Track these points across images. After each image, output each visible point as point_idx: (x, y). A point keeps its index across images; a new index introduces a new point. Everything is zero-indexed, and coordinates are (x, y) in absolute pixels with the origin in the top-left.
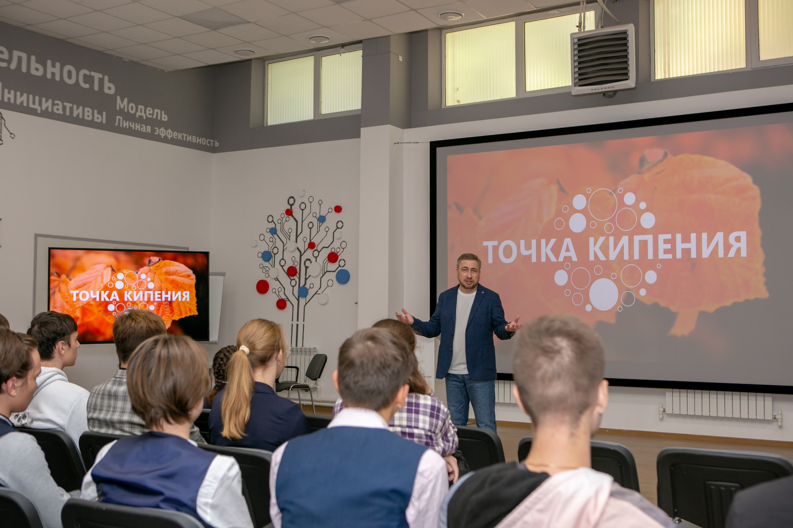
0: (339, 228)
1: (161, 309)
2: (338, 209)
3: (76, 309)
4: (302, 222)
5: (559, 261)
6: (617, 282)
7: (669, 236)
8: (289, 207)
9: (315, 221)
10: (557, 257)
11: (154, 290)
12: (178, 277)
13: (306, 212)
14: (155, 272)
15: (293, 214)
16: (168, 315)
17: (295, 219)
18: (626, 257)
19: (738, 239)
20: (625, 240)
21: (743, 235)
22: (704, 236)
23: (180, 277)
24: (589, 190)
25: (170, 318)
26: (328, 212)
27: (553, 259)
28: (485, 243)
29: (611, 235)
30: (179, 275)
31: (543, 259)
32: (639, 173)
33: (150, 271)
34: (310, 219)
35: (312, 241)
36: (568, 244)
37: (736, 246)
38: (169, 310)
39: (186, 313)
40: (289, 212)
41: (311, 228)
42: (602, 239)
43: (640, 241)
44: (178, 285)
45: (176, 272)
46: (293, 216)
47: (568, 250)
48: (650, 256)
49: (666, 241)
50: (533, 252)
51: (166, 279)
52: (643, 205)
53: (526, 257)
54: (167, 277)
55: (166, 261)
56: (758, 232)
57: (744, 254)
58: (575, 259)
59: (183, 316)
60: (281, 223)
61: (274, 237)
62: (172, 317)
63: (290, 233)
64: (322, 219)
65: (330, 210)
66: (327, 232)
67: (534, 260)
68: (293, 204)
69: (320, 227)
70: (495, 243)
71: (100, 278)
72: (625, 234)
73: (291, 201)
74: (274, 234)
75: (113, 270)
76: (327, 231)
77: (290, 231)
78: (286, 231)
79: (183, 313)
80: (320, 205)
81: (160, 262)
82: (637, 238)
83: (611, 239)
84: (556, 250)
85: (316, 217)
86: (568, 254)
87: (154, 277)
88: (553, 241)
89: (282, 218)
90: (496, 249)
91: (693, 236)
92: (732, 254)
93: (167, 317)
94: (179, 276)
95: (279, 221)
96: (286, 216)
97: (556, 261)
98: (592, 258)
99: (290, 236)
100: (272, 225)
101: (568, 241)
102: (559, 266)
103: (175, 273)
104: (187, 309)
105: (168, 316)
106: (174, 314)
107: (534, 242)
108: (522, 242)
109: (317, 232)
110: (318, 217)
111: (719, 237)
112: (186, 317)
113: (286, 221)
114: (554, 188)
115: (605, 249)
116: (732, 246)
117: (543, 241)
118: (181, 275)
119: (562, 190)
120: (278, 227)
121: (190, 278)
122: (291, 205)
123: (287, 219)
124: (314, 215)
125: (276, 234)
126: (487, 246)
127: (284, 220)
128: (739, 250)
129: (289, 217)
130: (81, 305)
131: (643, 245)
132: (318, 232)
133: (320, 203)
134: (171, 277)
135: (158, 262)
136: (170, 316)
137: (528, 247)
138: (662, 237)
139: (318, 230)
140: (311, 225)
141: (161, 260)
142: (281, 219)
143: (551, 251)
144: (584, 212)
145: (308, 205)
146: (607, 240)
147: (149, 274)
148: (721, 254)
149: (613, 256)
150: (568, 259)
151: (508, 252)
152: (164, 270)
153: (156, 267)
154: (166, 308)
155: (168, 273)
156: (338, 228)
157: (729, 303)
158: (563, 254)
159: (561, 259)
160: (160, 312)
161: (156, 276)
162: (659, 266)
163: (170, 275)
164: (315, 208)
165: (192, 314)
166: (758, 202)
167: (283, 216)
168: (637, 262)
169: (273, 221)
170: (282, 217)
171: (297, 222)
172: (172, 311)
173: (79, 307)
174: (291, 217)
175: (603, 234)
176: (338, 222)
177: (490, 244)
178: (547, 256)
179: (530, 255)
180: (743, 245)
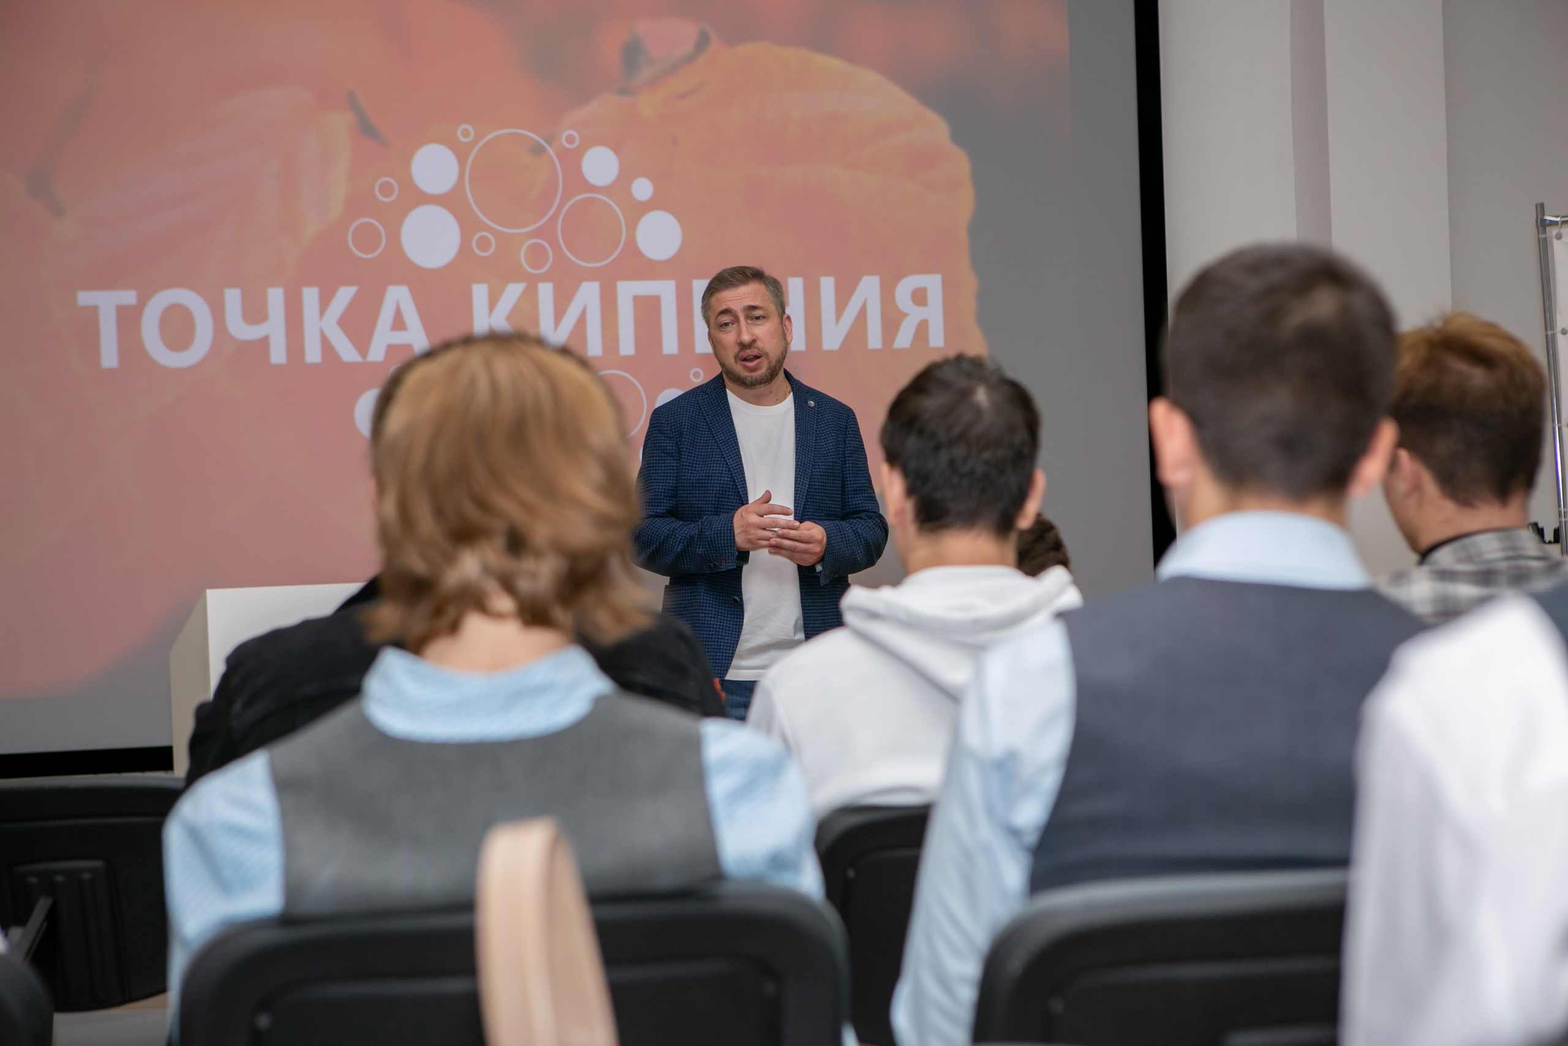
5: (368, 362)
10: (362, 346)
18: (595, 347)
19: (919, 297)
20: (588, 294)
21: (933, 283)
22: (827, 285)
27: (348, 353)
28: (85, 298)
29: (544, 278)
31: (313, 354)
32: (624, 92)
36: (398, 307)
37: (914, 315)
42: (515, 290)
43: (636, 299)
47: (399, 323)
48: (670, 345)
50: (274, 328)
53: (245, 346)
56: (970, 282)
57: (937, 340)
67: (278, 355)
70: (129, 297)
72: (591, 275)
82: (627, 291)
83: (545, 293)
84: (358, 326)
86: (399, 338)
88: (345, 295)
90: (129, 319)
91: (796, 286)
92: (904, 340)
97: (360, 359)
101: (398, 296)
102: (369, 377)
107: (276, 297)
108: (233, 298)
111: (869, 288)
114: (341, 123)
116: (904, 315)
117: (310, 296)
119: (367, 130)
126: (94, 312)
128: (922, 330)
131: (648, 309)
137: (255, 313)
143: (339, 329)
146: (530, 295)
148: (875, 340)
150: (400, 354)
151: (178, 329)
158: (383, 337)
162: (697, 376)
166: (967, 194)
168: (628, 363)
175: (515, 275)
177: (106, 302)
178: (326, 345)
179: (264, 342)
180: (934, 312)
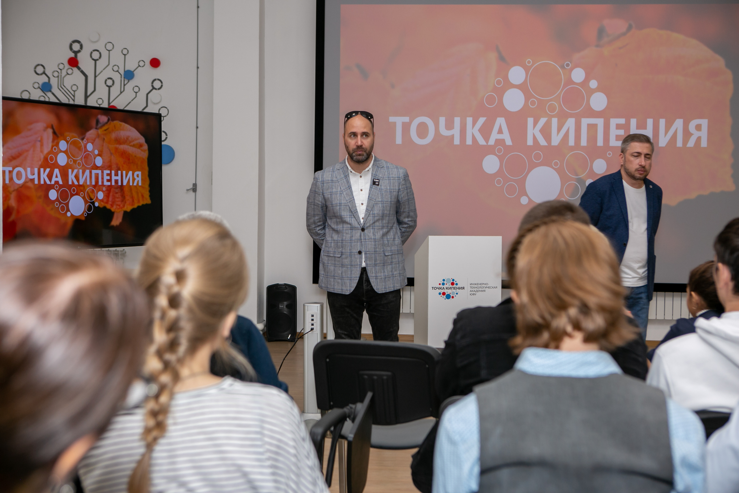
0: (156, 89)
1: (111, 194)
2: (155, 63)
3: (11, 194)
4: (95, 77)
5: (489, 144)
6: (560, 171)
7: (622, 121)
8: (72, 55)
9: (117, 78)
10: (487, 139)
11: (102, 168)
12: (129, 147)
13: (101, 64)
14: (104, 139)
15: (80, 65)
16: (119, 203)
17: (83, 72)
18: (572, 142)
19: (698, 127)
20: (571, 123)
21: (704, 123)
22: (662, 122)
23: (132, 148)
24: (528, 61)
25: (122, 208)
26: (138, 65)
27: (481, 141)
28: (392, 119)
29: (554, 116)
30: (130, 144)
31: (469, 141)
32: (597, 46)
33: (98, 136)
34: (109, 73)
35: (112, 104)
36: (500, 124)
37: (696, 134)
38: (120, 197)
39: (139, 202)
40: (73, 62)
41: (109, 87)
42: (543, 121)
43: (588, 125)
44: (129, 159)
45: (127, 139)
46: (79, 68)
47: (500, 131)
48: (600, 142)
49: (618, 127)
50: (456, 132)
51: (116, 149)
52: (593, 84)
53: (445, 138)
54: (118, 146)
55: (115, 122)
57: (704, 143)
58: (509, 142)
59: (136, 206)
60: (58, 77)
61: (46, 95)
62: (124, 206)
63: (74, 91)
64: (129, 75)
65: (142, 64)
66: (136, 93)
67: (457, 141)
68: (79, 51)
69: (124, 85)
70: (406, 119)
71: (38, 144)
72: (571, 116)
73: (76, 47)
74: (48, 91)
75: (54, 133)
76: (136, 91)
77: (74, 88)
78: (67, 89)
79: (136, 201)
80: (125, 55)
81: (109, 123)
82: (585, 122)
83: (555, 121)
84: (486, 131)
85: (118, 71)
86: (500, 137)
87: (103, 146)
88: (482, 120)
89: (61, 70)
90: (406, 127)
91: (650, 122)
92: (691, 143)
93: (118, 207)
94: (131, 146)
95: (56, 74)
96: (69, 66)
97: (486, 144)
98: (530, 142)
99: (74, 96)
100: (44, 79)
101: (501, 121)
102: (489, 150)
103: (126, 141)
104: (140, 195)
105: (119, 205)
106: (126, 202)
107: (457, 121)
108: (442, 120)
109: (119, 93)
110: (122, 72)
111: (679, 124)
112: (138, 207)
113: (68, 74)
114: (493, 56)
115: (546, 132)
116: (692, 134)
117: (469, 120)
118: (132, 144)
119: (501, 58)
120: (54, 82)
121: (142, 148)
122: (76, 53)
123: (70, 71)
124: (116, 68)
125: (51, 91)
126: (395, 124)
127: (64, 73)
128: (699, 139)
129: (72, 69)
130: (16, 187)
131: (592, 128)
132: (121, 93)
133: (125, 52)
134: (122, 147)
135: (107, 123)
136: (121, 206)
137: (449, 126)
138: (614, 122)
139: (122, 90)
140: (109, 82)
141: (110, 121)
142: (59, 71)
143: (479, 132)
144: (522, 87)
145: (105, 54)
146: (549, 121)
147: (97, 140)
148: (679, 143)
149: (556, 140)
150: (500, 142)
151: (422, 130)
152: (113, 136)
153: (105, 130)
154: (117, 193)
155: (118, 141)
156: (154, 88)
157: (693, 195)
158: (494, 136)
159: (492, 142)
160: (110, 199)
161: (104, 144)
162: (609, 154)
163: (120, 144)
164: (117, 58)
165: (145, 202)
166: (731, 87)
167: (61, 66)
168: (584, 149)
169: (44, 73)
170: (60, 68)
171: (86, 76)
172: (123, 196)
173: (14, 191)
174: (75, 69)
175: (544, 115)
176: (155, 80)
177: (399, 121)
178: (474, 138)
179: (453, 136)
180: (704, 134)
